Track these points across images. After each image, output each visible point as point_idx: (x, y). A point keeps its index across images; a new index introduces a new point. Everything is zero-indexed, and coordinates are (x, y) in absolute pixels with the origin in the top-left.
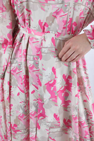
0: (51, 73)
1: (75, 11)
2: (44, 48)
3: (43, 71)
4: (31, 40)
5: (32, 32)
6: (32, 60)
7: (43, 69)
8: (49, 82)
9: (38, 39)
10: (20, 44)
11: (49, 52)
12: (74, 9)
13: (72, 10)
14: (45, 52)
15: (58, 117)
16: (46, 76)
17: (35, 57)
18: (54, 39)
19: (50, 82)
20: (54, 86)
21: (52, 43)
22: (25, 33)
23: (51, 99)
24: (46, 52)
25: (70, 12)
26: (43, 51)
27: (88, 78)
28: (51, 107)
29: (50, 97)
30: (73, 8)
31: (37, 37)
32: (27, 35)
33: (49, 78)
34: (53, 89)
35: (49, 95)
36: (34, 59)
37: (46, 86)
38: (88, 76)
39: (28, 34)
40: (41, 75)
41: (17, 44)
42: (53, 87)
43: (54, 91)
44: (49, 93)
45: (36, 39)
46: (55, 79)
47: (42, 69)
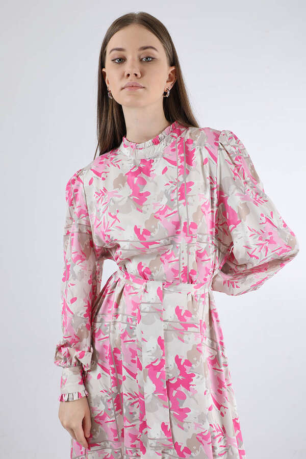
0: (155, 348)
1: (190, 255)
2: (143, 303)
3: (143, 343)
4: (128, 290)
5: (131, 279)
6: (125, 322)
7: (143, 339)
8: (152, 363)
9: (137, 289)
10: (113, 292)
11: (152, 310)
12: (189, 253)
13: (185, 255)
14: (146, 311)
15: (168, 430)
16: (148, 352)
17: (129, 317)
18: (162, 289)
19: (155, 362)
20: (161, 370)
21: (158, 297)
22: (121, 277)
23: (156, 395)
24: (148, 310)
25: (183, 259)
26: (142, 309)
27: (226, 365)
28: (156, 409)
29: (155, 390)
30: (187, 252)
31: (137, 286)
32: (123, 280)
33: (153, 355)
34: (160, 375)
35: (153, 387)
36: (128, 321)
37: (148, 369)
38: (226, 362)
39: (125, 280)
40: (140, 349)
41: (109, 292)
42: (160, 373)
43: (162, 380)
44: (153, 383)
45: (134, 289)
46: (164, 358)
47: (141, 338)
